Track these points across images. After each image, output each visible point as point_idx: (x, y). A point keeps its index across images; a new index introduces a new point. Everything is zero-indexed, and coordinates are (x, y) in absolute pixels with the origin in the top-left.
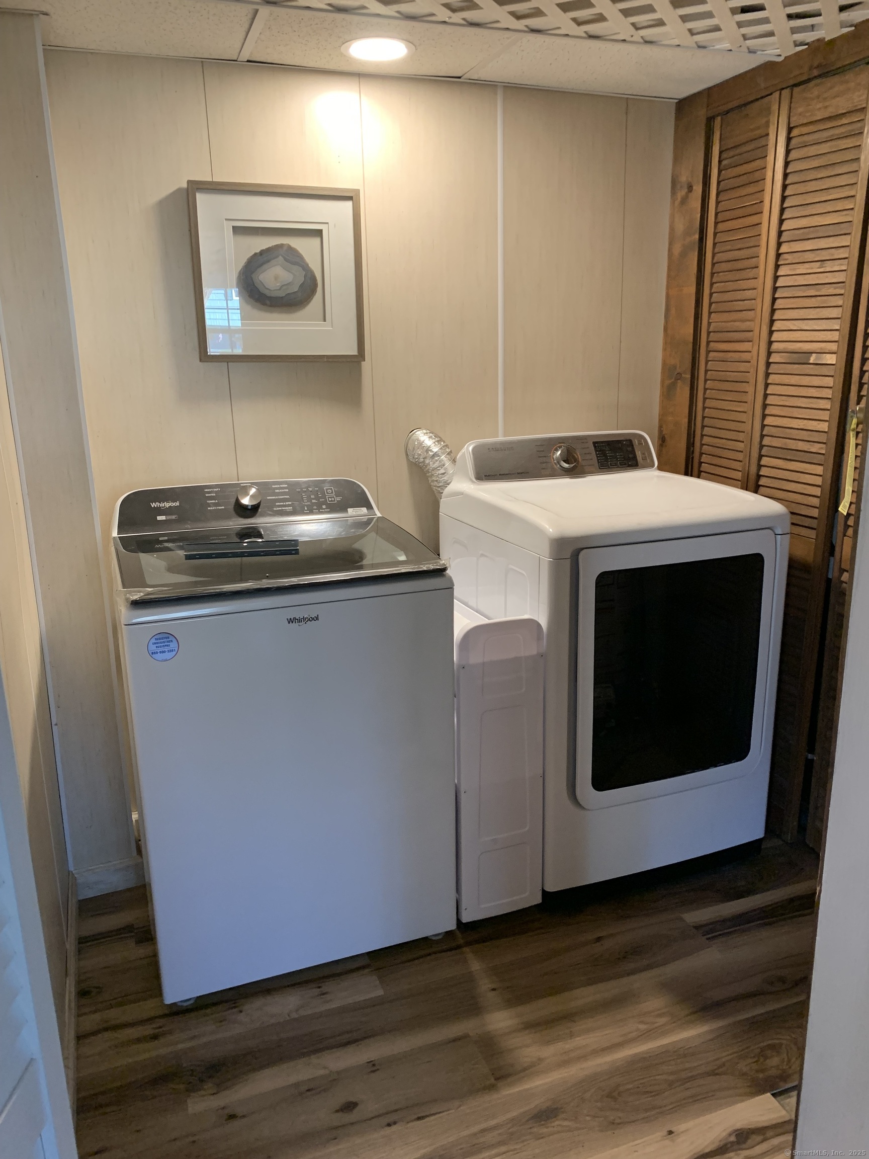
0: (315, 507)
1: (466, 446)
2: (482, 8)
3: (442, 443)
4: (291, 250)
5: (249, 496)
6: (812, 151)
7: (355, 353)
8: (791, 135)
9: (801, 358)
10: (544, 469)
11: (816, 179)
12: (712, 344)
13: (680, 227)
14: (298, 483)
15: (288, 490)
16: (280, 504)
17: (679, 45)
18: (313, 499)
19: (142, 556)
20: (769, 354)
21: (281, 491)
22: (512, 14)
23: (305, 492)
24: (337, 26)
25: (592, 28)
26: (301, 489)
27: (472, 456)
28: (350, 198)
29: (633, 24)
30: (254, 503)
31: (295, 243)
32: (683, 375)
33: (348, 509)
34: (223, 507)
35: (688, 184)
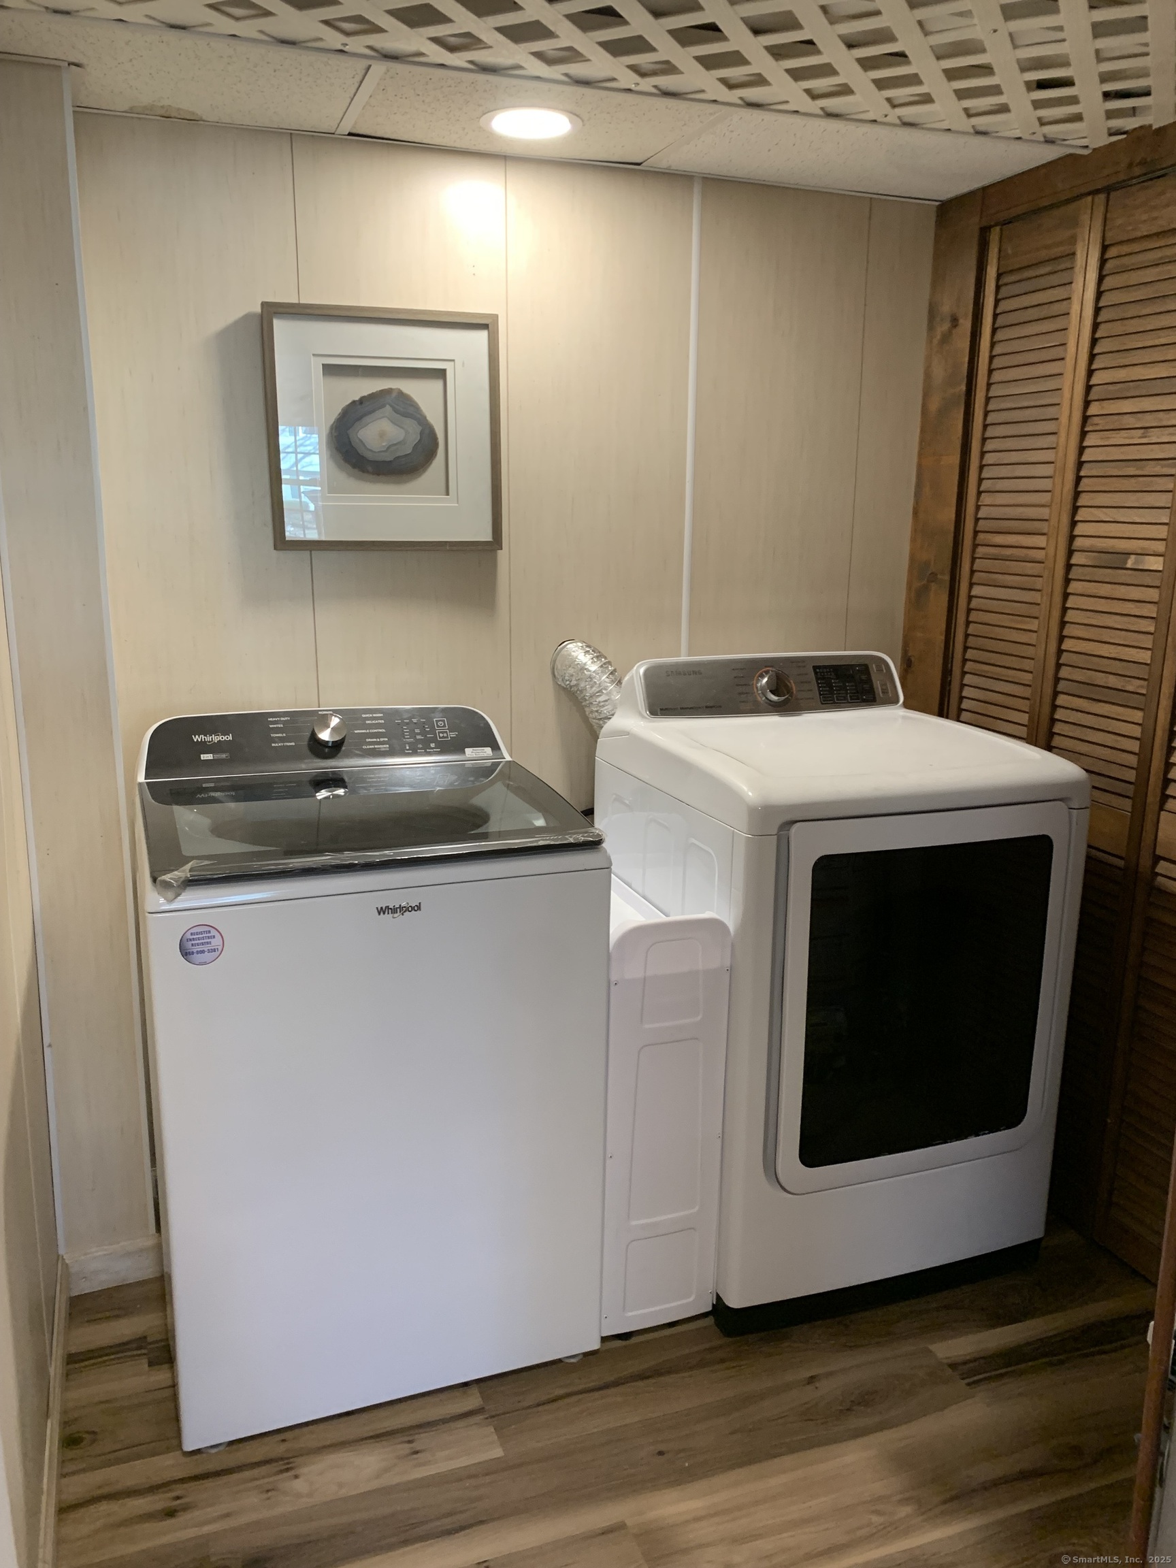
0: (420, 746)
1: (635, 668)
2: (682, 73)
3: (603, 659)
4: (403, 397)
5: (329, 730)
6: (1135, 277)
7: (489, 538)
8: (1107, 256)
9: (1115, 561)
10: (743, 702)
11: (1140, 316)
12: (981, 536)
13: (939, 373)
14: (397, 711)
15: (383, 722)
16: (372, 740)
17: (949, 130)
18: (418, 734)
19: (177, 809)
20: (1070, 553)
21: (373, 722)
22: (723, 81)
23: (407, 724)
24: (477, 91)
25: (832, 104)
26: (402, 720)
27: (643, 681)
28: (485, 327)
29: (889, 100)
30: (337, 738)
31: (409, 387)
32: (939, 576)
33: (466, 749)
34: (293, 744)
35: (952, 316)
